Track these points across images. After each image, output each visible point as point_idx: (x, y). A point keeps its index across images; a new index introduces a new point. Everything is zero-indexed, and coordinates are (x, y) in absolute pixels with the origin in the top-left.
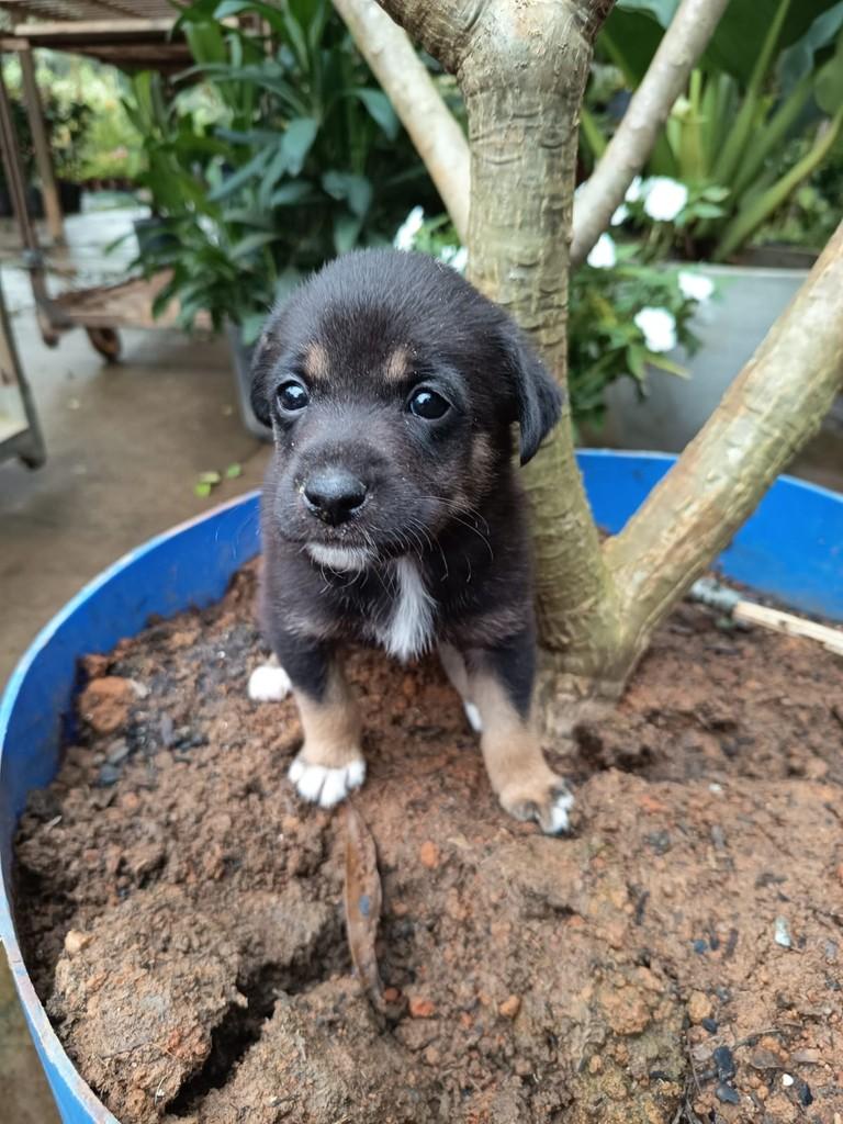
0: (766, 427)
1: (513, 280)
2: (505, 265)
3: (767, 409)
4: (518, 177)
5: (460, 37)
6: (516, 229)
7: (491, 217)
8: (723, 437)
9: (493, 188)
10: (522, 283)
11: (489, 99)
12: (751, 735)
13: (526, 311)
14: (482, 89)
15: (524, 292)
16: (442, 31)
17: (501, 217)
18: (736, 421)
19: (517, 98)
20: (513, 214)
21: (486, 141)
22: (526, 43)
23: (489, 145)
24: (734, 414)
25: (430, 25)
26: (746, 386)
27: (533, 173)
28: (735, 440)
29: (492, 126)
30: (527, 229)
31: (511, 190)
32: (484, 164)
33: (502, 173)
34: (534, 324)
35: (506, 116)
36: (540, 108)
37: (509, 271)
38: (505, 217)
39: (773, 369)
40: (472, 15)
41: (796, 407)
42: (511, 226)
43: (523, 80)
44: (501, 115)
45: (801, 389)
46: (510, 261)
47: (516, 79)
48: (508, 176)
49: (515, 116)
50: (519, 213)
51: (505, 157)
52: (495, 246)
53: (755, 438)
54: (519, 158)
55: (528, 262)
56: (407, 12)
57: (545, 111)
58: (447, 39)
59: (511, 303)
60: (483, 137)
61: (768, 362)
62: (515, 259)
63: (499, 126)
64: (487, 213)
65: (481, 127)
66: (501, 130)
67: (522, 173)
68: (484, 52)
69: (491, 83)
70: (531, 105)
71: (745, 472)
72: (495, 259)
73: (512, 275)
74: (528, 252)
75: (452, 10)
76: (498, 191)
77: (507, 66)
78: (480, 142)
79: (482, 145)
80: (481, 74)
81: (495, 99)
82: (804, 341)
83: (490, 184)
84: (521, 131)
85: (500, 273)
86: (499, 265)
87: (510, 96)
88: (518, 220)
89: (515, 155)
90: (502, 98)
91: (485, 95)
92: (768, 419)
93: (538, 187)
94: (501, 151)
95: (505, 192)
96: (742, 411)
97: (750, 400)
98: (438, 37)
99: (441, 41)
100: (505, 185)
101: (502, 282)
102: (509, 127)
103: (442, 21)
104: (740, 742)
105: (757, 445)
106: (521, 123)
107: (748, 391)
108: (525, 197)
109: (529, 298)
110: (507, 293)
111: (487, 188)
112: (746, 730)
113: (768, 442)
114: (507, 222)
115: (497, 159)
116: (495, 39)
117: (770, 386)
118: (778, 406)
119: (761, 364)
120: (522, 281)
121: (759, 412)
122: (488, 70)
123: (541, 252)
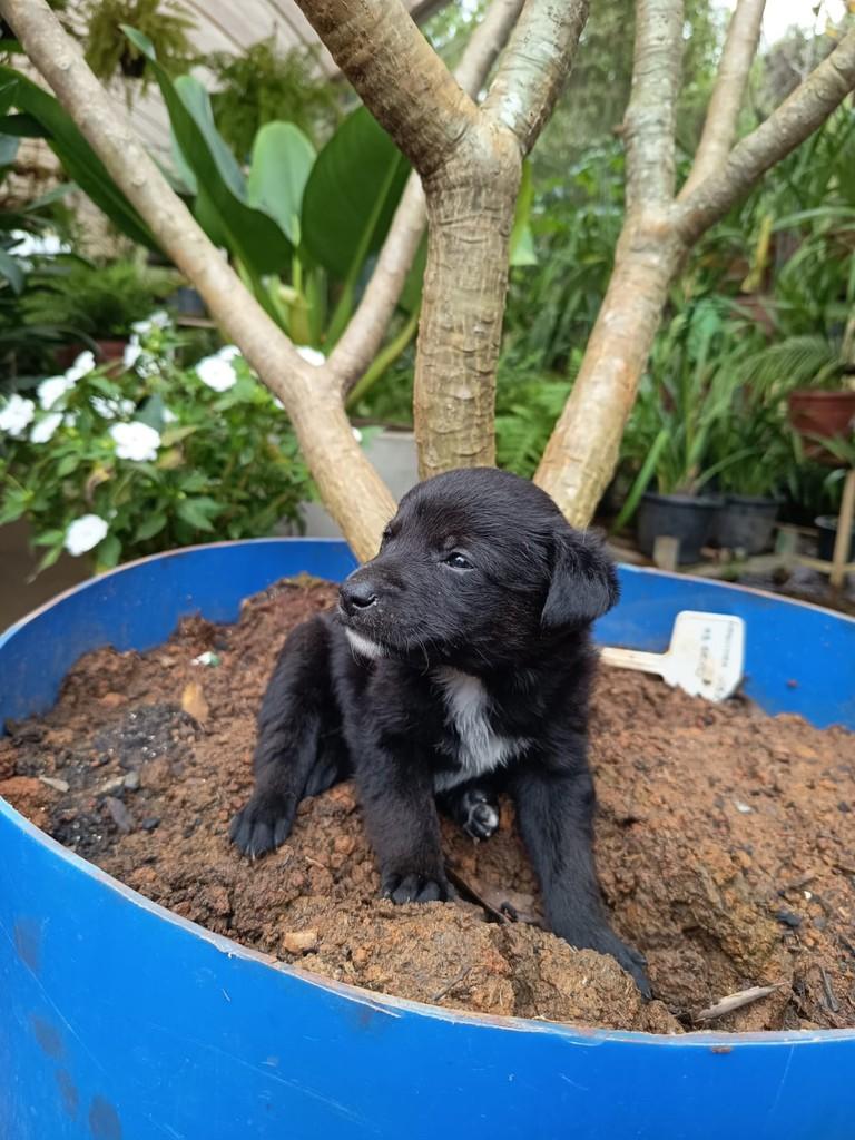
0: (588, 471)
1: (477, 332)
2: (471, 320)
3: (585, 458)
4: (485, 254)
5: (448, 144)
6: (482, 293)
7: (461, 283)
8: (559, 480)
9: (464, 260)
10: (483, 336)
11: (467, 193)
12: (608, 717)
13: (483, 357)
14: (462, 185)
15: (484, 342)
16: (436, 138)
17: (470, 283)
18: (565, 468)
19: (489, 195)
20: (479, 283)
21: (460, 224)
22: (499, 157)
23: (463, 228)
24: (563, 464)
25: (426, 132)
26: (564, 444)
27: (495, 252)
28: (569, 481)
29: (468, 213)
30: (488, 293)
31: (479, 263)
32: (457, 242)
33: (472, 250)
34: (488, 369)
35: (480, 207)
36: (502, 206)
37: (474, 326)
38: (474, 284)
39: (581, 431)
40: (460, 131)
41: (603, 456)
42: (478, 290)
43: (494, 183)
44: (475, 206)
45: (604, 443)
46: (476, 318)
47: (490, 181)
48: (477, 252)
49: (487, 208)
50: (484, 281)
51: (477, 238)
52: (464, 305)
53: (582, 479)
54: (487, 240)
55: (488, 319)
56: (409, 119)
57: (505, 208)
58: (438, 145)
59: (475, 351)
60: (457, 221)
61: (575, 427)
62: (480, 316)
63: (472, 214)
64: (458, 279)
65: (456, 213)
66: (474, 217)
67: (487, 250)
68: (468, 158)
69: (471, 181)
70: (497, 202)
71: (581, 504)
72: (464, 317)
73: (477, 329)
74: (488, 312)
75: (446, 125)
76: (469, 263)
77: (485, 171)
78: (453, 225)
79: (456, 228)
80: (463, 174)
81: (472, 194)
82: (598, 410)
83: (462, 257)
84: (489, 220)
85: (467, 326)
86: (467, 321)
87: (484, 193)
88: (484, 286)
89: (484, 237)
90: (478, 193)
91: (464, 190)
92: (588, 465)
93: (497, 263)
94: (473, 233)
95: (474, 264)
96: (567, 461)
97: (570, 452)
98: (430, 142)
99: (431, 146)
100: (475, 259)
101: (469, 334)
102: (481, 216)
103: (437, 130)
104: (601, 724)
105: (584, 484)
106: (489, 214)
107: (567, 447)
108: (489, 269)
109: (486, 347)
110: (472, 343)
111: (458, 260)
112: (604, 714)
113: (591, 482)
114: (475, 287)
115: (470, 239)
116: (477, 151)
117: (583, 442)
118: (592, 456)
119: (571, 428)
120: (482, 333)
121: (579, 461)
122: (470, 171)
123: (496, 314)
